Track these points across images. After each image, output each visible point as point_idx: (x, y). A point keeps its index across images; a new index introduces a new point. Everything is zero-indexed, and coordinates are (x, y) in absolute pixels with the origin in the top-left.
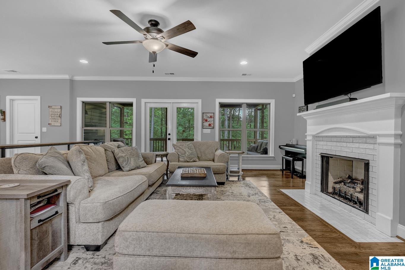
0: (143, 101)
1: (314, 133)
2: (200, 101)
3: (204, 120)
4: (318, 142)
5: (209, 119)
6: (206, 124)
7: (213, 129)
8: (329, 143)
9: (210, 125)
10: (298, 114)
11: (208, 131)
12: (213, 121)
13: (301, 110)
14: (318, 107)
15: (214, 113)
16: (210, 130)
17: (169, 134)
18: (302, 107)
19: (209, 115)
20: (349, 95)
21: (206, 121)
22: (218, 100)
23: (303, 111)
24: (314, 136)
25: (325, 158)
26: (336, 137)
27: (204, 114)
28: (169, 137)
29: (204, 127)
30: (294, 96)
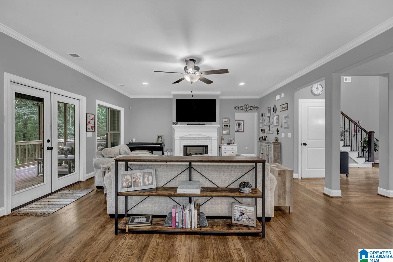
0: (8, 77)
1: (181, 136)
2: (84, 99)
3: (88, 122)
4: (181, 140)
5: (91, 121)
6: (89, 126)
7: (94, 133)
8: (189, 140)
9: (92, 127)
10: (172, 126)
11: (90, 134)
12: (94, 124)
13: (174, 124)
14: (188, 124)
15: (95, 115)
16: (92, 133)
18: (175, 122)
19: (92, 116)
20: (200, 122)
21: (89, 122)
22: (98, 102)
23: (176, 124)
24: (180, 137)
25: (186, 147)
26: (193, 137)
27: (88, 115)
28: (49, 145)
29: (87, 130)
30: (130, 108)
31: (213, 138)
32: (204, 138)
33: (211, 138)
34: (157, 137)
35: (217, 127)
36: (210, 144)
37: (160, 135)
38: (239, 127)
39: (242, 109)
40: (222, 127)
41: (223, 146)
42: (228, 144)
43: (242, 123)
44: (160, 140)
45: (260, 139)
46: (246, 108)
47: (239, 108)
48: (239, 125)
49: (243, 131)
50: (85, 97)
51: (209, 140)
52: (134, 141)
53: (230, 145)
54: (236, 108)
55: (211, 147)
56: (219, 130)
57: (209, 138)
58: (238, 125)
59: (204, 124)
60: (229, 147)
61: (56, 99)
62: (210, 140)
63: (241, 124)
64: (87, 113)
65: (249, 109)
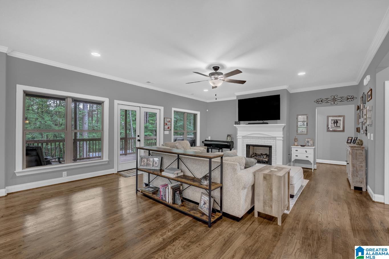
0: (116, 102)
1: (243, 135)
2: (162, 108)
3: (165, 124)
4: (244, 139)
5: (168, 123)
6: (166, 127)
7: (170, 131)
8: (251, 140)
9: (168, 128)
10: (234, 125)
11: (167, 133)
12: (170, 125)
13: (236, 123)
14: (249, 124)
15: (171, 119)
16: (168, 131)
17: (138, 136)
18: (237, 122)
19: (168, 120)
20: (263, 121)
21: (166, 124)
22: (174, 109)
23: (238, 124)
24: (243, 137)
25: (248, 146)
26: (256, 137)
27: (165, 119)
28: (139, 138)
29: (165, 130)
30: (207, 110)
31: (277, 138)
32: (267, 137)
33: (275, 137)
34: (227, 136)
35: (282, 126)
36: (275, 145)
37: (229, 134)
38: (335, 125)
39: (327, 102)
40: (297, 126)
41: (294, 148)
42: (302, 146)
43: (340, 120)
44: (229, 138)
45: (347, 141)
46: (334, 100)
47: (321, 101)
48: (336, 122)
49: (343, 131)
50: (163, 107)
51: (273, 141)
52: (209, 139)
53: (305, 147)
54: (317, 102)
55: (276, 148)
56: (285, 128)
57: (273, 137)
58: (334, 123)
59: (267, 123)
60: (301, 150)
61: (144, 110)
62: (275, 141)
63: (339, 122)
64: (164, 118)
65: (339, 101)
